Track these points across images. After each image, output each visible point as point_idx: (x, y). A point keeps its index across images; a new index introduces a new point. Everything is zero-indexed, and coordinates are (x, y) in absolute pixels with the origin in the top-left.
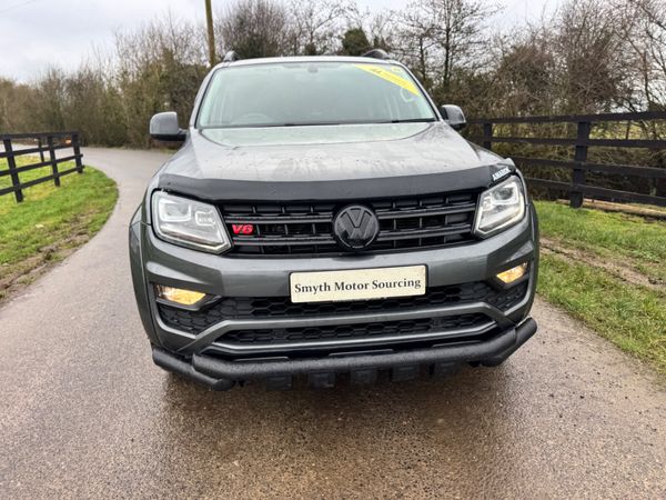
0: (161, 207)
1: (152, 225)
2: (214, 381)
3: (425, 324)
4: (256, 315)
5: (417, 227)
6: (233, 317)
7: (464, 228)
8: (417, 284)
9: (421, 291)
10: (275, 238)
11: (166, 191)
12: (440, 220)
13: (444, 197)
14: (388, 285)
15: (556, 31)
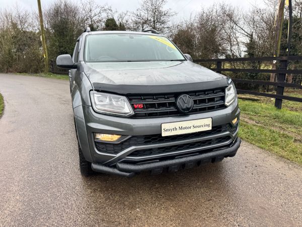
0: (95, 98)
1: (92, 106)
2: (128, 174)
3: (209, 142)
4: (146, 143)
5: (205, 103)
6: (135, 145)
7: (221, 103)
8: (208, 125)
9: (210, 128)
10: (153, 109)
11: (95, 90)
12: (212, 100)
13: (213, 91)
14: (198, 127)
15: (196, 24)
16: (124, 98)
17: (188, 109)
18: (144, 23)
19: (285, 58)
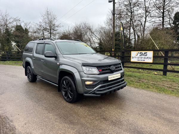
0: (84, 68)
1: (83, 72)
2: (99, 95)
4: (104, 83)
6: (101, 84)
7: (120, 68)
9: (120, 77)
12: (118, 67)
13: (118, 64)
14: (117, 76)
15: (71, 32)
16: (96, 68)
17: (114, 70)
18: (44, 30)
19: (123, 51)
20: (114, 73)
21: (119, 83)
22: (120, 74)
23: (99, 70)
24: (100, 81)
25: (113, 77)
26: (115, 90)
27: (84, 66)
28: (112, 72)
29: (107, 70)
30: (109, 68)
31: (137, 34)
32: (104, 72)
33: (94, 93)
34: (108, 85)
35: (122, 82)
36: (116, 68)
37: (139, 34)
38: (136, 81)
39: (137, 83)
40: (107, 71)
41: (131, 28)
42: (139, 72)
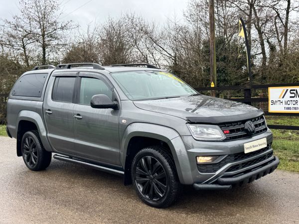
1: (192, 135)
2: (228, 186)
4: (236, 160)
6: (230, 162)
7: (264, 127)
8: (264, 143)
12: (260, 125)
13: (258, 118)
14: (261, 145)
16: (217, 126)
17: (253, 131)
18: (25, 37)
19: (248, 87)
20: (254, 138)
21: (265, 159)
22: (265, 140)
23: (223, 131)
24: (229, 155)
25: (254, 146)
26: (251, 179)
27: (192, 123)
28: (249, 135)
29: (238, 130)
30: (242, 126)
31: (268, 42)
32: (234, 135)
33: (217, 182)
34: (243, 164)
35: (269, 157)
36: (256, 126)
37: (273, 40)
38: (289, 159)
39: (292, 163)
40: (239, 134)
41: (253, 26)
42: (290, 138)
